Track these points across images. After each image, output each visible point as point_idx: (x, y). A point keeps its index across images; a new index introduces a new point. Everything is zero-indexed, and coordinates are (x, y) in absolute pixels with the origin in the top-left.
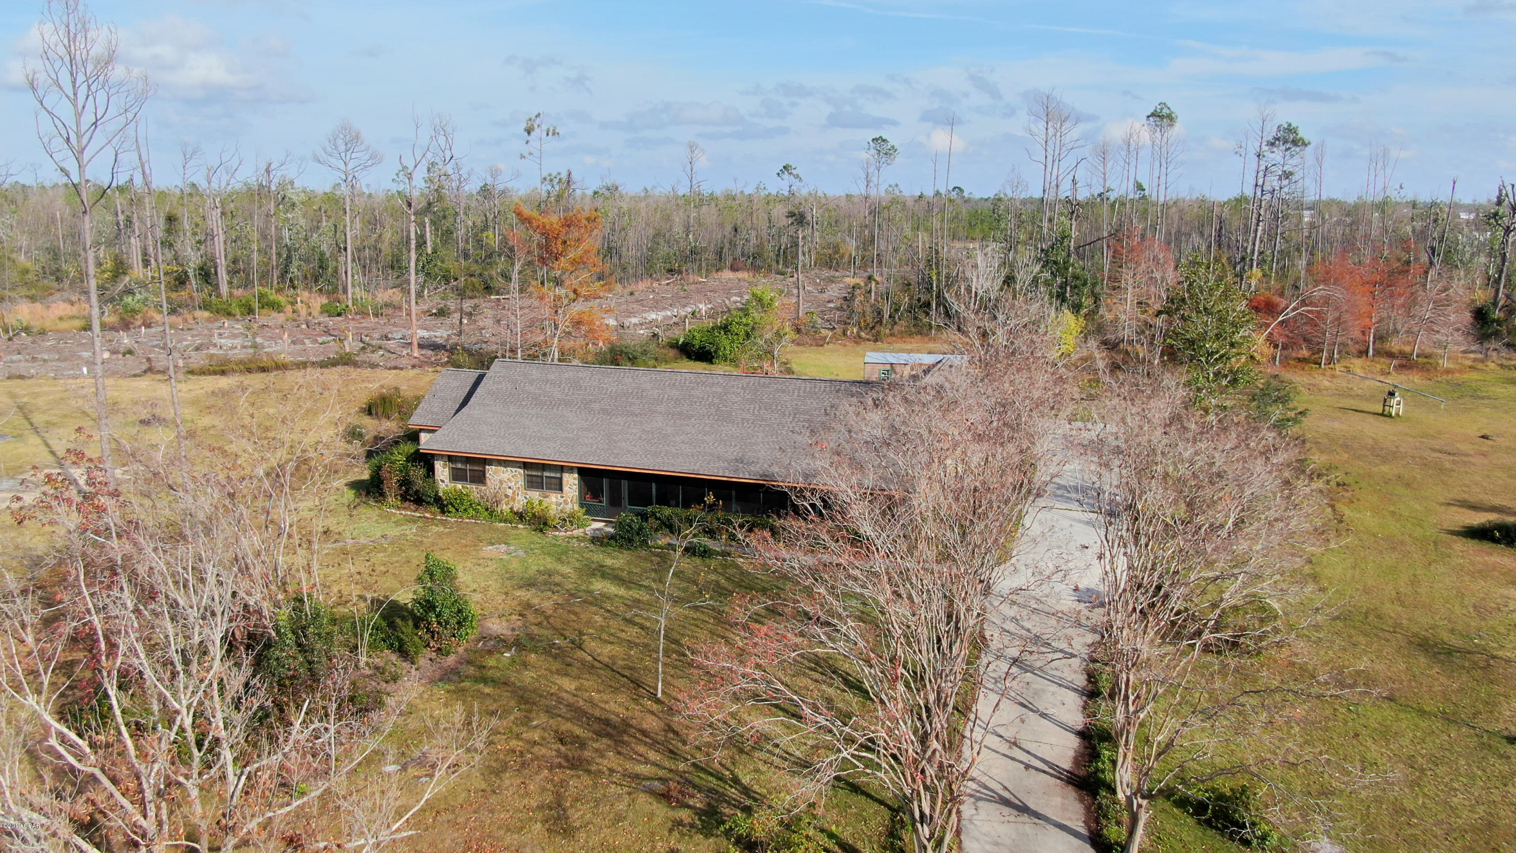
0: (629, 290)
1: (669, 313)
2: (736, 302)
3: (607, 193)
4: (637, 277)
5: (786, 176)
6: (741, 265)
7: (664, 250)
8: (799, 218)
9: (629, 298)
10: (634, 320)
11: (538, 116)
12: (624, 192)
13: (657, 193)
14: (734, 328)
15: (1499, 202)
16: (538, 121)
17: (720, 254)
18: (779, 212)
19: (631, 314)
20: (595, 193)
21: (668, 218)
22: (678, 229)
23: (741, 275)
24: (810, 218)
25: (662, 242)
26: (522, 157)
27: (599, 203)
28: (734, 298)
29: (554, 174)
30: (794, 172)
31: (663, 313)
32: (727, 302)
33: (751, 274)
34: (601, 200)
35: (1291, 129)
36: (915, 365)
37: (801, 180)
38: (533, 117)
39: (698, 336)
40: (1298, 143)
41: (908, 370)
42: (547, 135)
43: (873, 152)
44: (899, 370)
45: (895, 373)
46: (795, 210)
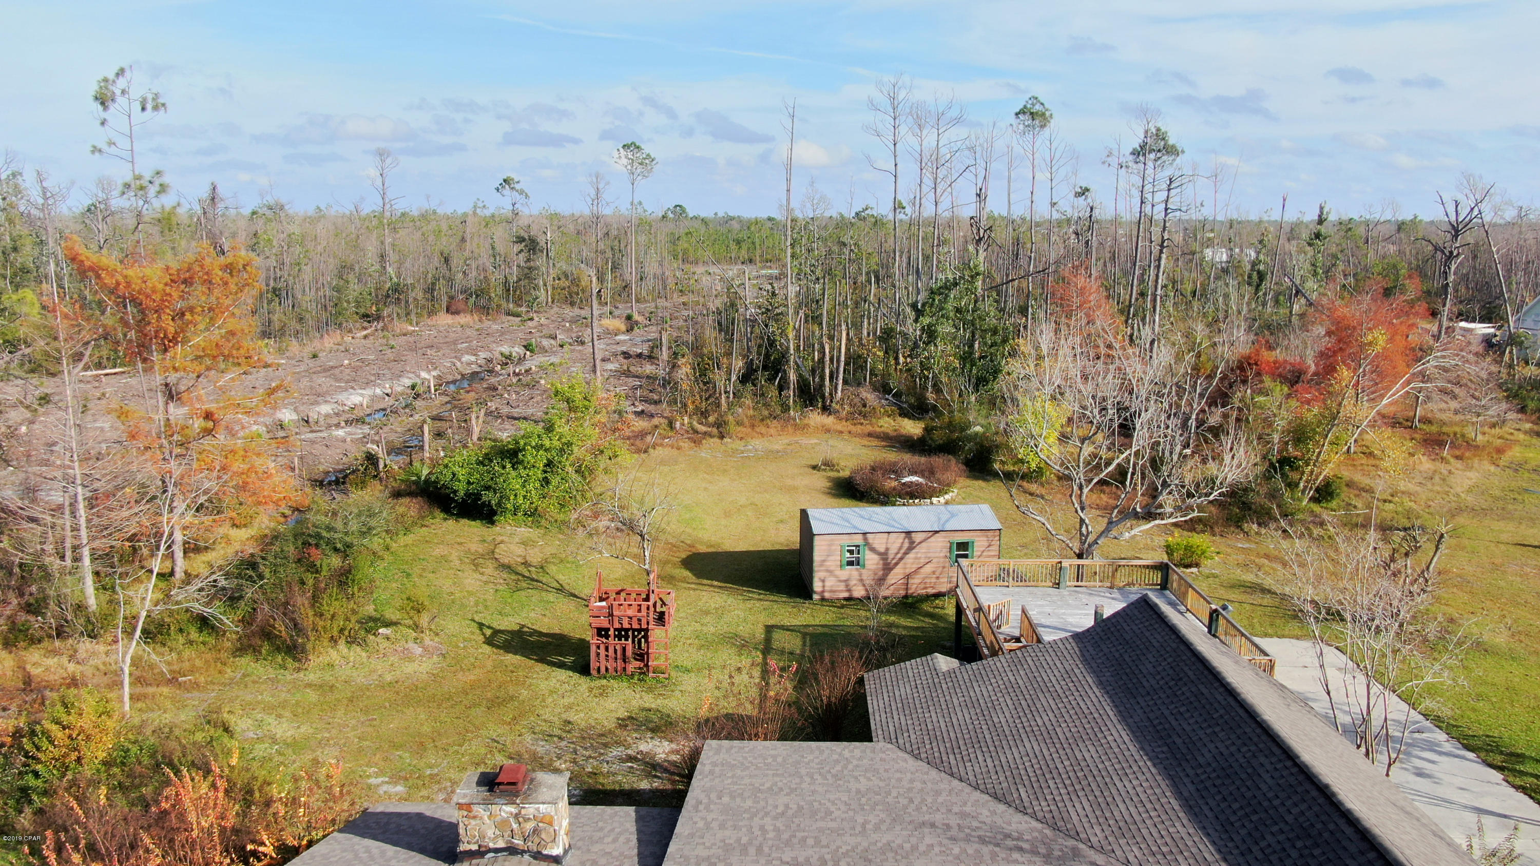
0: (308, 350)
1: (378, 391)
2: (469, 364)
3: (269, 213)
4: (322, 327)
5: (507, 191)
6: (461, 306)
7: (354, 289)
8: (530, 245)
9: (312, 363)
10: (325, 409)
11: (121, 72)
12: (291, 212)
13: (333, 212)
14: (529, 456)
16: (122, 83)
17: (430, 290)
18: (501, 237)
19: (319, 396)
20: (254, 213)
21: (355, 245)
22: (371, 261)
23: (464, 319)
24: (542, 244)
25: (351, 277)
26: (96, 150)
27: (259, 225)
28: (467, 358)
29: (147, 176)
30: (517, 187)
31: (368, 392)
32: (458, 364)
33: (476, 318)
34: (261, 222)
35: (1160, 135)
36: (908, 533)
37: (527, 196)
38: (111, 76)
39: (462, 473)
40: (1172, 151)
41: (896, 543)
42: (143, 109)
43: (625, 161)
44: (879, 543)
45: (873, 550)
46: (523, 234)
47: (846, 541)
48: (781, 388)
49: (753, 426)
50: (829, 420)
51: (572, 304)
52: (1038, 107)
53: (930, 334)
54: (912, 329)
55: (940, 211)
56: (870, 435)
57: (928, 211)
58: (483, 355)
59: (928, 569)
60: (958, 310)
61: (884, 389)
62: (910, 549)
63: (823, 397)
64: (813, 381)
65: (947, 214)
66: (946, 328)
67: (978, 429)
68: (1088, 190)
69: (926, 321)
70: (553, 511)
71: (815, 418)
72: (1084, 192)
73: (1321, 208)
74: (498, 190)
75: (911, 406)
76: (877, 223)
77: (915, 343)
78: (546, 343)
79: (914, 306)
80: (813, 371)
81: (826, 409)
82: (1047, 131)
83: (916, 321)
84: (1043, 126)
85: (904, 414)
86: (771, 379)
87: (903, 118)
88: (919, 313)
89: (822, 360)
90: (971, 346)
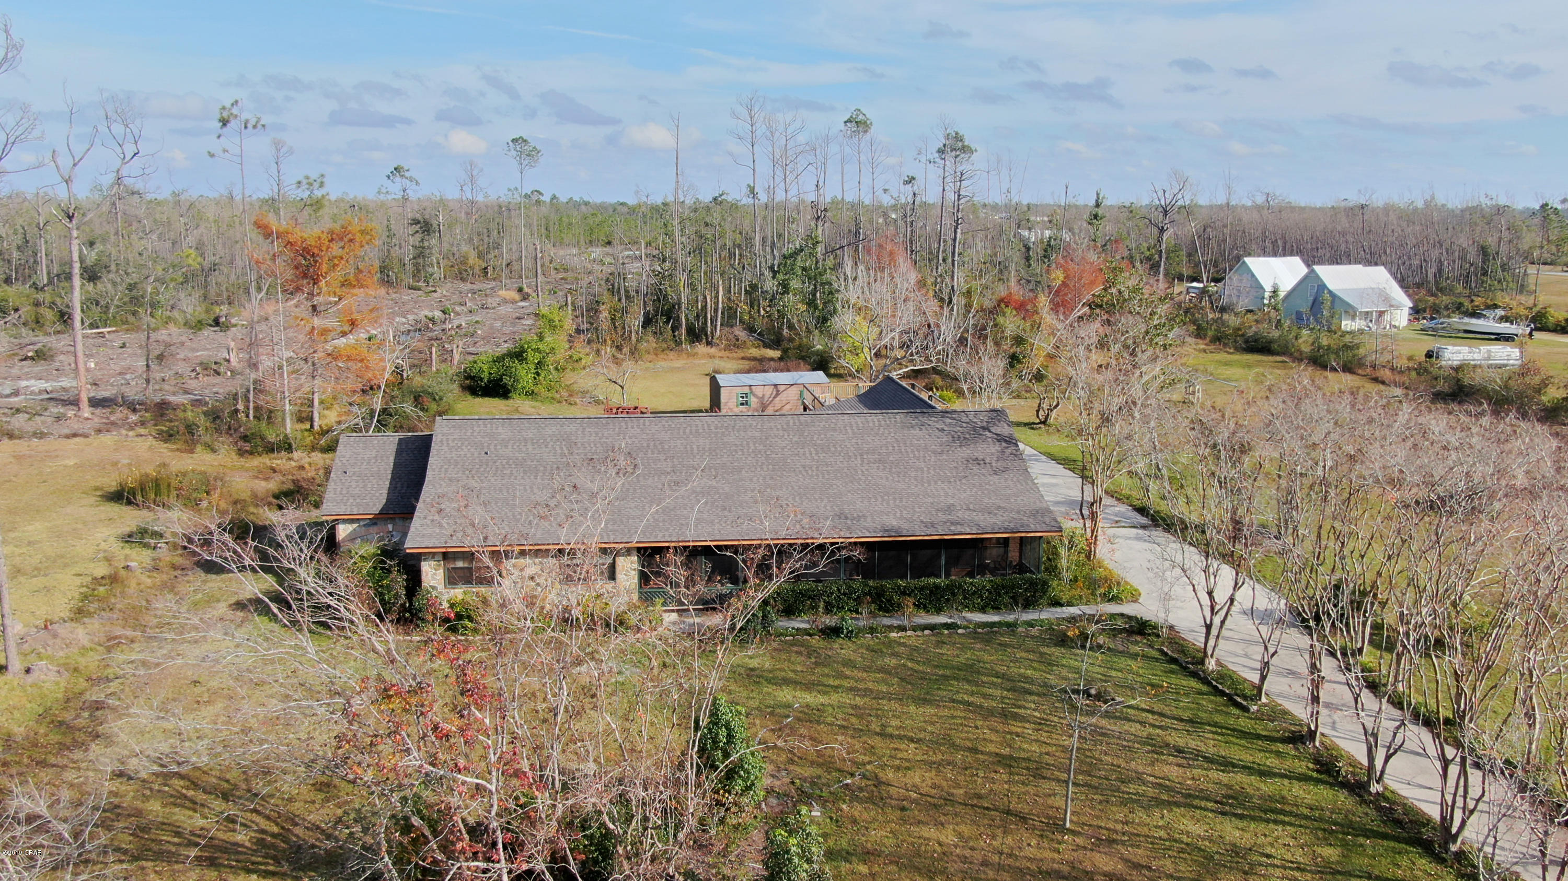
5: (398, 179)
8: (425, 226)
15: (1098, 205)
18: (396, 219)
24: (435, 226)
30: (407, 174)
35: (958, 138)
36: (776, 385)
37: (417, 183)
38: (228, 105)
39: (485, 367)
40: (966, 149)
41: (769, 391)
42: (246, 127)
43: (514, 153)
44: (759, 391)
45: (755, 395)
46: (418, 217)
47: (739, 390)
48: (674, 329)
49: (656, 355)
50: (713, 351)
51: (463, 280)
52: (861, 117)
53: (785, 287)
54: (770, 285)
55: (789, 197)
56: (743, 358)
57: (780, 196)
58: (411, 317)
59: (788, 407)
60: (804, 269)
61: (751, 330)
62: (777, 395)
63: (706, 335)
64: (698, 326)
65: (795, 199)
66: (795, 284)
67: (819, 347)
68: (913, 178)
69: (780, 277)
70: (544, 392)
71: (701, 348)
72: (911, 180)
73: (1098, 194)
74: (389, 177)
75: (772, 341)
76: (734, 207)
77: (773, 296)
78: (458, 309)
79: (771, 268)
80: (698, 316)
81: (709, 343)
82: (868, 135)
83: (774, 277)
84: (866, 132)
85: (766, 346)
86: (667, 322)
87: (758, 125)
88: (775, 273)
89: (704, 307)
90: (814, 295)
